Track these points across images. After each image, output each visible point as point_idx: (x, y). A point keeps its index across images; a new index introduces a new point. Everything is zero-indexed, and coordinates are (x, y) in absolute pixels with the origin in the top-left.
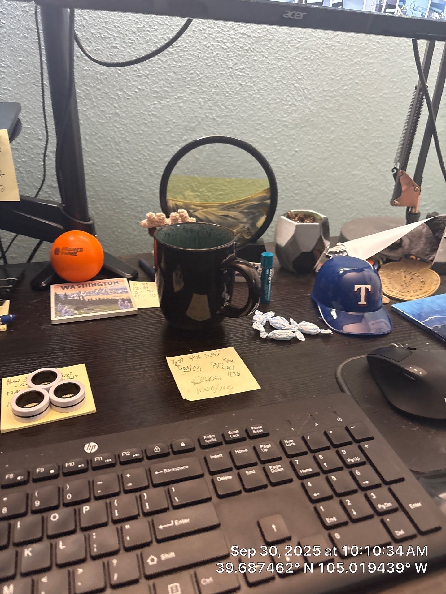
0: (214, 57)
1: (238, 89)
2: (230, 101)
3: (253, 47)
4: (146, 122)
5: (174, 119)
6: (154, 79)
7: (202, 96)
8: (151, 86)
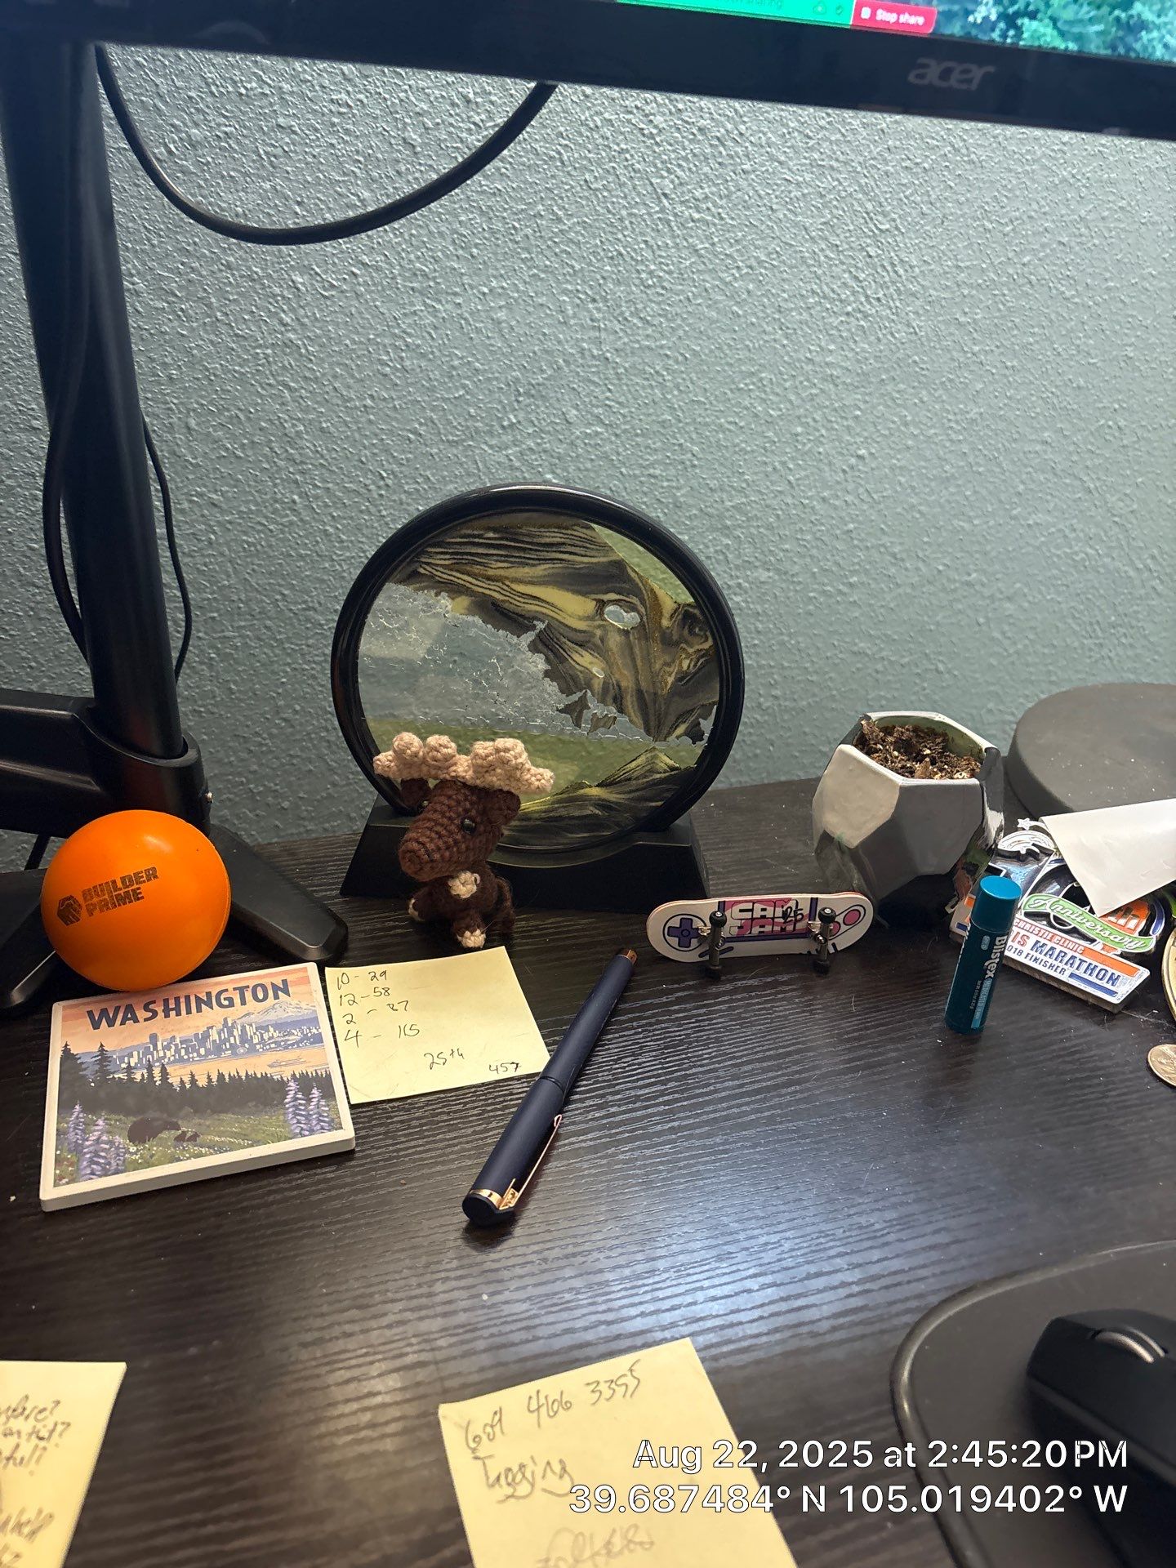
0: (612, 159)
1: (688, 263)
2: (659, 303)
3: (742, 128)
5: (478, 360)
7: (569, 287)
8: (403, 255)
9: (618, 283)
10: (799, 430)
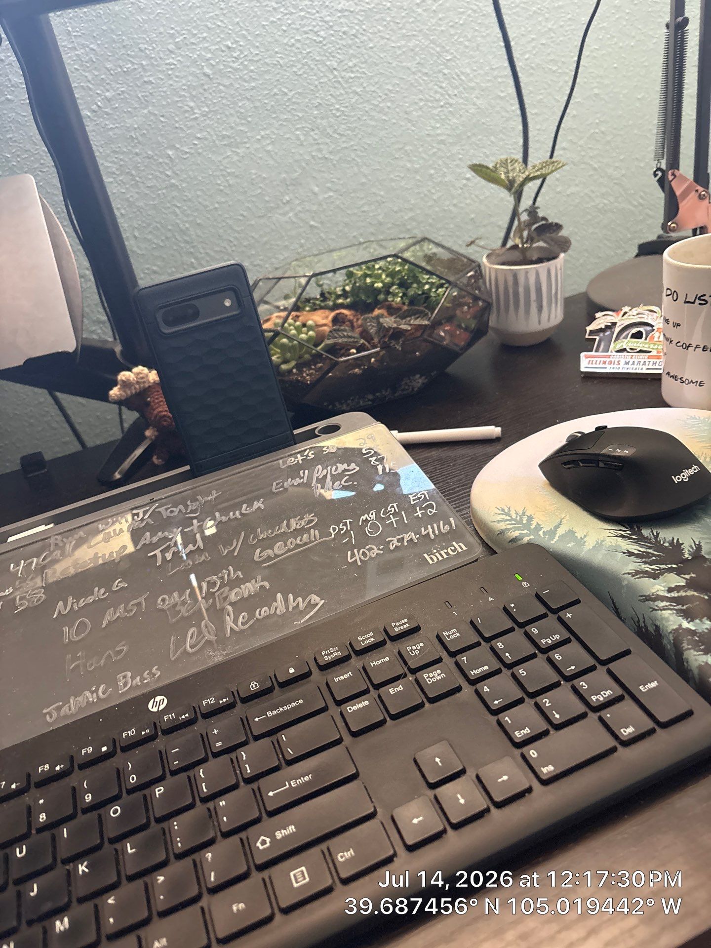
0: (305, 58)
1: (354, 100)
2: (344, 124)
3: (364, 27)
4: (222, 188)
5: (264, 173)
6: (218, 117)
7: (298, 126)
8: (216, 129)
9: (322, 118)
10: (432, 172)
